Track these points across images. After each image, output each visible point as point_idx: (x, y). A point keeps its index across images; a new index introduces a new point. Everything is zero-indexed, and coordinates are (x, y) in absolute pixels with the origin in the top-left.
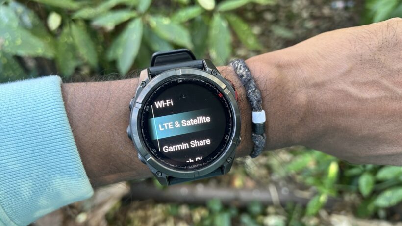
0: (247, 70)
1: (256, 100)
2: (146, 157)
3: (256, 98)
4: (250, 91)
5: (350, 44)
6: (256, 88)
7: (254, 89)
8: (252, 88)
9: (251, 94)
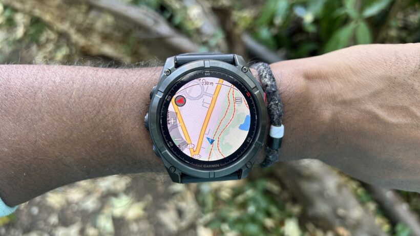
0: (272, 80)
1: (277, 114)
2: (161, 150)
3: (278, 112)
4: (272, 103)
5: (385, 64)
6: (279, 101)
7: (277, 102)
8: (275, 100)
9: (272, 107)
